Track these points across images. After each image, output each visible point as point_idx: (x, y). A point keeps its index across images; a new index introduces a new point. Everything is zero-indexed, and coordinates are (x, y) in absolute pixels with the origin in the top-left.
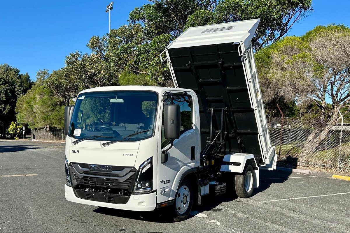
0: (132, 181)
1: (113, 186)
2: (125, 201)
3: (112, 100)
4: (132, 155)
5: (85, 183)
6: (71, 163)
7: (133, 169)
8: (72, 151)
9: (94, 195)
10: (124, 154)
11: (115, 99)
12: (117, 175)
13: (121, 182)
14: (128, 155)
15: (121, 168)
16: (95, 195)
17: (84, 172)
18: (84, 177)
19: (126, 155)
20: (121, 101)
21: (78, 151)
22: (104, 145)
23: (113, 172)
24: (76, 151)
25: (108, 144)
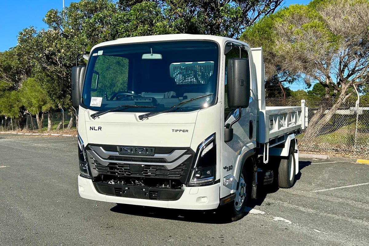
0: (186, 168)
1: (156, 175)
2: (176, 197)
3: (145, 56)
4: (187, 131)
5: (111, 173)
6: (89, 144)
7: (188, 150)
8: (91, 127)
9: (127, 188)
10: (173, 130)
11: (150, 54)
12: (163, 160)
13: (169, 169)
14: (180, 131)
15: (170, 150)
16: (129, 188)
17: (111, 158)
18: (111, 163)
19: (177, 130)
20: (158, 56)
21: (100, 128)
22: (141, 118)
23: (157, 156)
24: (96, 128)
25: (147, 116)
